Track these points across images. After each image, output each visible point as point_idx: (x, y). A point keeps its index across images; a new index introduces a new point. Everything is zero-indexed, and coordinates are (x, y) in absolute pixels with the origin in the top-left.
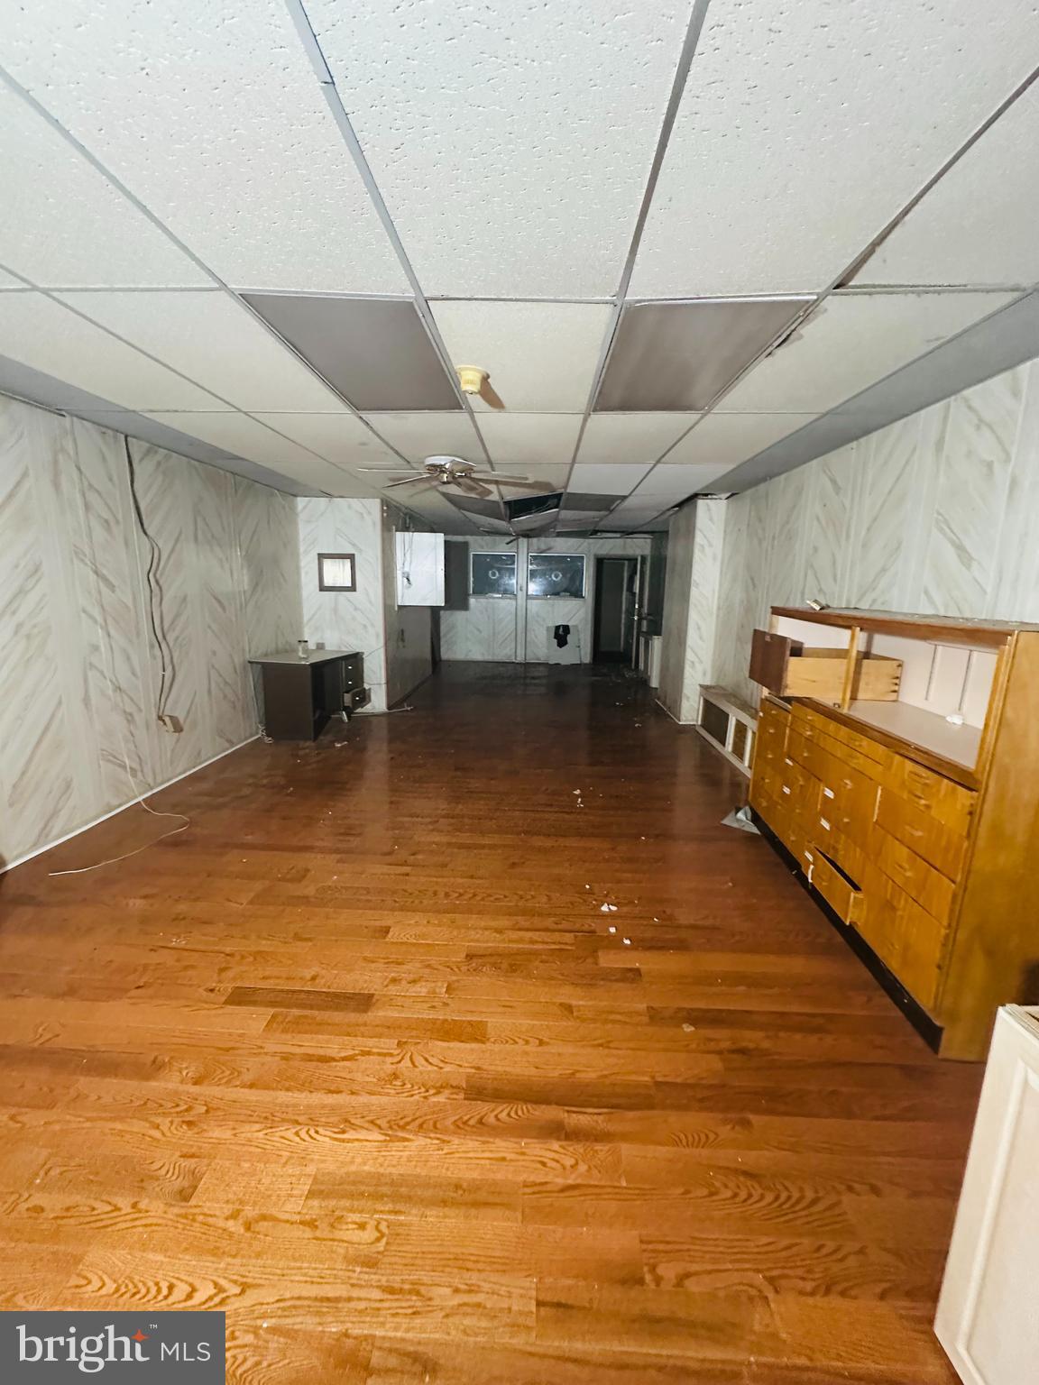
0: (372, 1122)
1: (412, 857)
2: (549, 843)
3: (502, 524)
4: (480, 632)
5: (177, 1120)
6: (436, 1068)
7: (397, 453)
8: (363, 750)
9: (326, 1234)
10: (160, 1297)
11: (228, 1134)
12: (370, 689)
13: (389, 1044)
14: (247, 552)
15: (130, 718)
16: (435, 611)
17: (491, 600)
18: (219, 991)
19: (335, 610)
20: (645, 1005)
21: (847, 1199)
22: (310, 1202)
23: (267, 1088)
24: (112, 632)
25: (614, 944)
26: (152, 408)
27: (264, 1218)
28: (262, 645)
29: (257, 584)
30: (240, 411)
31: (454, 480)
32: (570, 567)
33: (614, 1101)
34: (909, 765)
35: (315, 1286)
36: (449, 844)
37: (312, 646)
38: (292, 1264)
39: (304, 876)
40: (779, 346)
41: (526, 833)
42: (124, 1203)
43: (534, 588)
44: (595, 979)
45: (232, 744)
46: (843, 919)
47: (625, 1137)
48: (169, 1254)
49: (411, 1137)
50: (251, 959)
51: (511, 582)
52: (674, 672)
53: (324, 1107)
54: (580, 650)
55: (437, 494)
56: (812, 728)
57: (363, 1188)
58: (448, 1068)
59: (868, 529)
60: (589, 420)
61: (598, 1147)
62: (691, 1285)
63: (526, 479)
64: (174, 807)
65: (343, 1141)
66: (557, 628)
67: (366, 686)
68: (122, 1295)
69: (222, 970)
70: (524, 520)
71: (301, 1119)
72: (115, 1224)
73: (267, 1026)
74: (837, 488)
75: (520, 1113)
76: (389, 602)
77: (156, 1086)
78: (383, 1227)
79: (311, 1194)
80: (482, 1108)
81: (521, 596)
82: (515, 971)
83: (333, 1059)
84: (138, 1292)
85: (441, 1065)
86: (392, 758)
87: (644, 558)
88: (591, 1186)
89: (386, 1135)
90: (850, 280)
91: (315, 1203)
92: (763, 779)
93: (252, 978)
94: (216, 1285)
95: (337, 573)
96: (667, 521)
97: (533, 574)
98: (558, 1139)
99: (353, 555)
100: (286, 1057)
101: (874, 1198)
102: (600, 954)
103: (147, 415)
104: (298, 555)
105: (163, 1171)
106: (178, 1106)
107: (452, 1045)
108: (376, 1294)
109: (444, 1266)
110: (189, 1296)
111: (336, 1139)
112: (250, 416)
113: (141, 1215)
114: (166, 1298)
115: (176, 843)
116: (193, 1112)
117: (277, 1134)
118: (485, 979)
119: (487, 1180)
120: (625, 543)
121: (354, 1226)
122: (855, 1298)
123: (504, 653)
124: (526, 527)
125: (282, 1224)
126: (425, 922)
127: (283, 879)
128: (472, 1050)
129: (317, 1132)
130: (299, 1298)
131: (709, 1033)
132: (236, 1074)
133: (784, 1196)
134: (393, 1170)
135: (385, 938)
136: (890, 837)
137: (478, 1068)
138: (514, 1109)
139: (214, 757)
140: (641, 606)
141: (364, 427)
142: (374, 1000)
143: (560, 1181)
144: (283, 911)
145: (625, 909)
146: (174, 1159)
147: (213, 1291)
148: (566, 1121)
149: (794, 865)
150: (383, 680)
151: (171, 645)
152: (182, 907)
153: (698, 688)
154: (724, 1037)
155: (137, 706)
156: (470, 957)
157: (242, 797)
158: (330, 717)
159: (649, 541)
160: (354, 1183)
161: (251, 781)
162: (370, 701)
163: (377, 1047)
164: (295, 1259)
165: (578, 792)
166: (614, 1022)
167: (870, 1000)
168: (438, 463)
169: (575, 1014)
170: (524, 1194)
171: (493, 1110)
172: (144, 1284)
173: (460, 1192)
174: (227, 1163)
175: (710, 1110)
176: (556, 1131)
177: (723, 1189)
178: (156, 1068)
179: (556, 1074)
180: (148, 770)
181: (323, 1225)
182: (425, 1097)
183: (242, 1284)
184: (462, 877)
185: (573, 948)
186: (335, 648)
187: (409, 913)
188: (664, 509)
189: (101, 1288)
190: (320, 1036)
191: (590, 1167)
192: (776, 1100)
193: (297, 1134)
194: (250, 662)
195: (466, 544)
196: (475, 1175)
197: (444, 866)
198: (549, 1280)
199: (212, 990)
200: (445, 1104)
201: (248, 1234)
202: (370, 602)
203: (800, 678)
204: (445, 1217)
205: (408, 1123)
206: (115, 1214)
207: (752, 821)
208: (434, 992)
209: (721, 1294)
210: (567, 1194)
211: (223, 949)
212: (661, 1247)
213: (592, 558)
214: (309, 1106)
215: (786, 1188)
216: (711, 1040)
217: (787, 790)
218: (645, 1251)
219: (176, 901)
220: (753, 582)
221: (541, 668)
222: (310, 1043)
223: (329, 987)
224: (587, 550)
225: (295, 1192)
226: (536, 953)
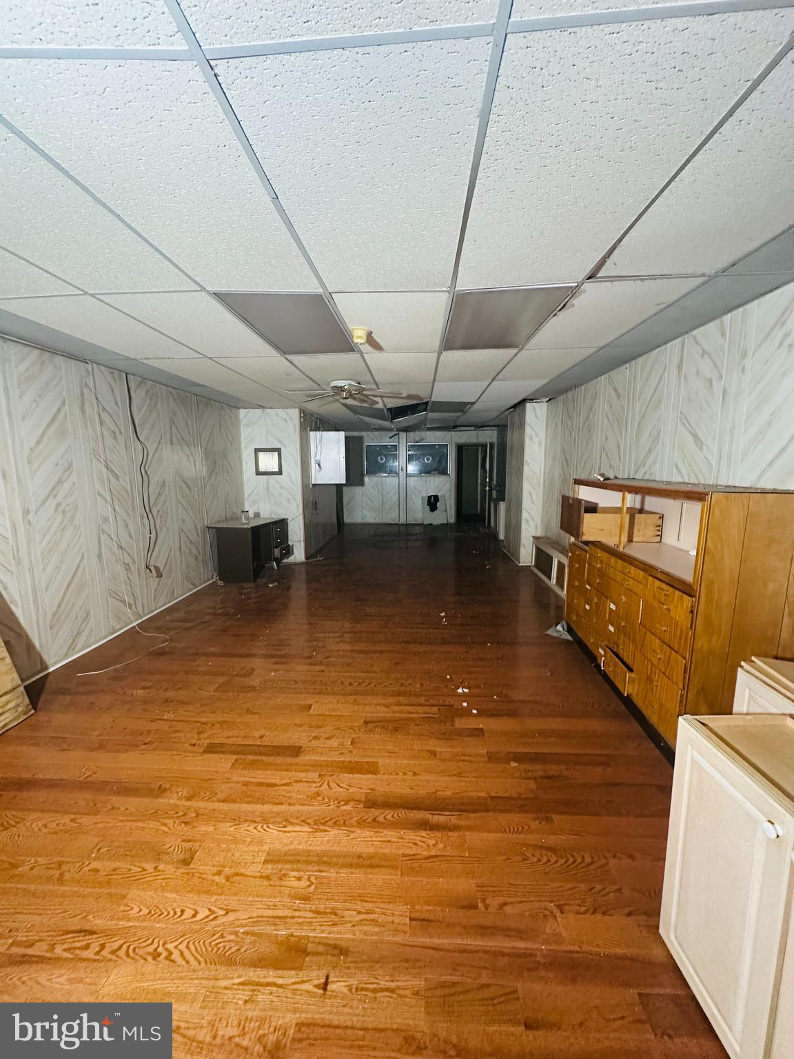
0: (303, 821)
1: (325, 660)
2: (422, 648)
3: (386, 424)
4: (372, 502)
5: (177, 822)
6: (344, 790)
7: (311, 379)
8: (289, 588)
9: (277, 883)
10: (176, 916)
11: (211, 829)
12: (293, 545)
13: (314, 776)
14: (205, 449)
15: (127, 567)
16: (339, 487)
17: (380, 478)
18: (199, 745)
19: (267, 489)
20: (485, 751)
21: (612, 862)
22: (266, 866)
23: (234, 801)
24: (117, 508)
25: (466, 713)
26: (147, 357)
27: (237, 874)
28: (215, 515)
29: (212, 471)
30: (206, 357)
31: (351, 396)
32: (438, 453)
33: (463, 807)
34: (657, 583)
35: (271, 911)
36: (352, 651)
37: (251, 515)
38: (256, 899)
39: (252, 673)
40: (560, 310)
41: (406, 642)
42: (149, 867)
43: (412, 468)
44: (450, 736)
45: (196, 586)
46: (622, 692)
47: (468, 828)
48: (179, 894)
49: (329, 829)
50: (219, 726)
51: (394, 464)
52: (514, 527)
53: (272, 812)
54: (447, 514)
55: (339, 404)
56: (601, 562)
57: (299, 858)
58: (352, 790)
59: (639, 424)
60: (442, 356)
61: (450, 834)
62: (508, 909)
63: (402, 394)
64: (158, 629)
65: (285, 832)
66: (430, 497)
67: (290, 543)
68: (152, 916)
69: (199, 733)
70: (402, 421)
71: (258, 819)
72: (145, 878)
73: (232, 765)
74: (618, 395)
75: (400, 815)
76: (306, 482)
77: (163, 801)
78: (313, 879)
79: (266, 862)
80: (375, 812)
81: (402, 474)
82: (397, 730)
83: (276, 785)
84: (163, 913)
85: (348, 787)
86: (310, 594)
87: (492, 445)
88: (445, 856)
89: (314, 828)
90: (597, 274)
91: (269, 866)
92: (573, 600)
93: (221, 737)
94: (210, 910)
95: (268, 462)
96: (506, 418)
97: (410, 459)
98: (425, 830)
99: (280, 449)
100: (246, 784)
101: (630, 861)
102: (456, 719)
103: (145, 361)
104: (240, 450)
105: (172, 849)
106: (177, 813)
107: (356, 775)
108: (310, 915)
109: (351, 900)
110: (194, 916)
111: (280, 831)
112: (213, 360)
113: (159, 873)
114: (180, 917)
115: (160, 653)
116: (188, 816)
117: (243, 829)
118: (377, 736)
119: (378, 853)
120: (478, 433)
121: (294, 879)
122: (611, 916)
123: (391, 517)
124: (405, 424)
125: (249, 878)
126: (336, 701)
127: (237, 675)
128: (368, 779)
129: (268, 827)
130: (261, 917)
131: (528, 767)
132: (213, 794)
133: (571, 860)
134: (318, 848)
135: (309, 711)
136: (648, 633)
137: (372, 789)
138: (396, 813)
139: (183, 595)
140: (491, 479)
141: (290, 365)
142: (302, 750)
143: (426, 853)
144: (238, 696)
145: (475, 691)
146: (178, 842)
147: (208, 913)
148: (430, 819)
149: (593, 658)
150: (302, 538)
151: (155, 515)
152: (170, 694)
153: (531, 538)
154: (538, 769)
155: (132, 558)
156: (366, 723)
157: (205, 622)
158: (264, 567)
159: (496, 432)
160: (293, 855)
161: (210, 611)
162: (293, 554)
163: (306, 778)
164: (257, 896)
165: (443, 614)
166: (463, 761)
167: (640, 745)
168: (340, 385)
169: (438, 756)
170: (402, 861)
171: (383, 813)
172: (166, 910)
173: (361, 860)
174: (212, 845)
175: (526, 812)
176: (425, 825)
177: (531, 857)
178: (162, 791)
179: (424, 792)
180: (139, 603)
181: (275, 877)
182: (338, 807)
183: (225, 909)
184: (360, 672)
185: (438, 716)
186: (267, 516)
187: (325, 696)
188: (504, 409)
189: (139, 912)
190: (268, 772)
191: (445, 846)
192: (569, 806)
193: (255, 828)
194: (207, 527)
195: (361, 439)
196: (371, 850)
197: (349, 665)
198: (418, 907)
199: (194, 745)
200: (351, 811)
201: (228, 884)
202: (292, 482)
203: (592, 527)
204: (352, 873)
205: (327, 822)
206: (143, 873)
207: (568, 632)
208: (343, 745)
209: (527, 913)
210: (430, 860)
211: (199, 720)
212: (490, 889)
213: (454, 446)
214: (263, 813)
215: (573, 856)
216: (529, 771)
217: (588, 607)
218: (480, 891)
219: (165, 690)
220: (566, 462)
221: (418, 528)
222: (260, 776)
223: (272, 742)
224: (450, 440)
225: (255, 861)
226: (410, 719)
